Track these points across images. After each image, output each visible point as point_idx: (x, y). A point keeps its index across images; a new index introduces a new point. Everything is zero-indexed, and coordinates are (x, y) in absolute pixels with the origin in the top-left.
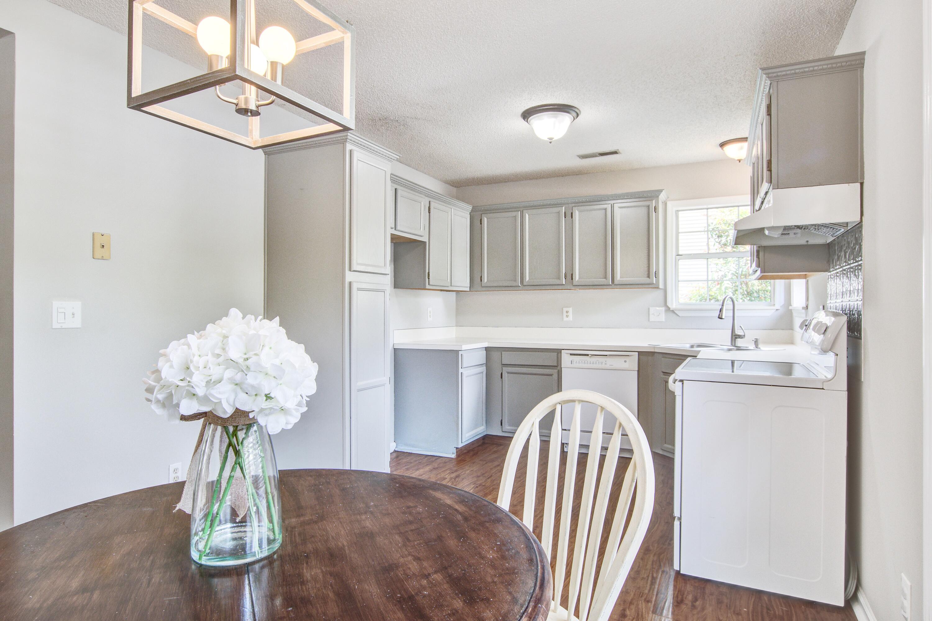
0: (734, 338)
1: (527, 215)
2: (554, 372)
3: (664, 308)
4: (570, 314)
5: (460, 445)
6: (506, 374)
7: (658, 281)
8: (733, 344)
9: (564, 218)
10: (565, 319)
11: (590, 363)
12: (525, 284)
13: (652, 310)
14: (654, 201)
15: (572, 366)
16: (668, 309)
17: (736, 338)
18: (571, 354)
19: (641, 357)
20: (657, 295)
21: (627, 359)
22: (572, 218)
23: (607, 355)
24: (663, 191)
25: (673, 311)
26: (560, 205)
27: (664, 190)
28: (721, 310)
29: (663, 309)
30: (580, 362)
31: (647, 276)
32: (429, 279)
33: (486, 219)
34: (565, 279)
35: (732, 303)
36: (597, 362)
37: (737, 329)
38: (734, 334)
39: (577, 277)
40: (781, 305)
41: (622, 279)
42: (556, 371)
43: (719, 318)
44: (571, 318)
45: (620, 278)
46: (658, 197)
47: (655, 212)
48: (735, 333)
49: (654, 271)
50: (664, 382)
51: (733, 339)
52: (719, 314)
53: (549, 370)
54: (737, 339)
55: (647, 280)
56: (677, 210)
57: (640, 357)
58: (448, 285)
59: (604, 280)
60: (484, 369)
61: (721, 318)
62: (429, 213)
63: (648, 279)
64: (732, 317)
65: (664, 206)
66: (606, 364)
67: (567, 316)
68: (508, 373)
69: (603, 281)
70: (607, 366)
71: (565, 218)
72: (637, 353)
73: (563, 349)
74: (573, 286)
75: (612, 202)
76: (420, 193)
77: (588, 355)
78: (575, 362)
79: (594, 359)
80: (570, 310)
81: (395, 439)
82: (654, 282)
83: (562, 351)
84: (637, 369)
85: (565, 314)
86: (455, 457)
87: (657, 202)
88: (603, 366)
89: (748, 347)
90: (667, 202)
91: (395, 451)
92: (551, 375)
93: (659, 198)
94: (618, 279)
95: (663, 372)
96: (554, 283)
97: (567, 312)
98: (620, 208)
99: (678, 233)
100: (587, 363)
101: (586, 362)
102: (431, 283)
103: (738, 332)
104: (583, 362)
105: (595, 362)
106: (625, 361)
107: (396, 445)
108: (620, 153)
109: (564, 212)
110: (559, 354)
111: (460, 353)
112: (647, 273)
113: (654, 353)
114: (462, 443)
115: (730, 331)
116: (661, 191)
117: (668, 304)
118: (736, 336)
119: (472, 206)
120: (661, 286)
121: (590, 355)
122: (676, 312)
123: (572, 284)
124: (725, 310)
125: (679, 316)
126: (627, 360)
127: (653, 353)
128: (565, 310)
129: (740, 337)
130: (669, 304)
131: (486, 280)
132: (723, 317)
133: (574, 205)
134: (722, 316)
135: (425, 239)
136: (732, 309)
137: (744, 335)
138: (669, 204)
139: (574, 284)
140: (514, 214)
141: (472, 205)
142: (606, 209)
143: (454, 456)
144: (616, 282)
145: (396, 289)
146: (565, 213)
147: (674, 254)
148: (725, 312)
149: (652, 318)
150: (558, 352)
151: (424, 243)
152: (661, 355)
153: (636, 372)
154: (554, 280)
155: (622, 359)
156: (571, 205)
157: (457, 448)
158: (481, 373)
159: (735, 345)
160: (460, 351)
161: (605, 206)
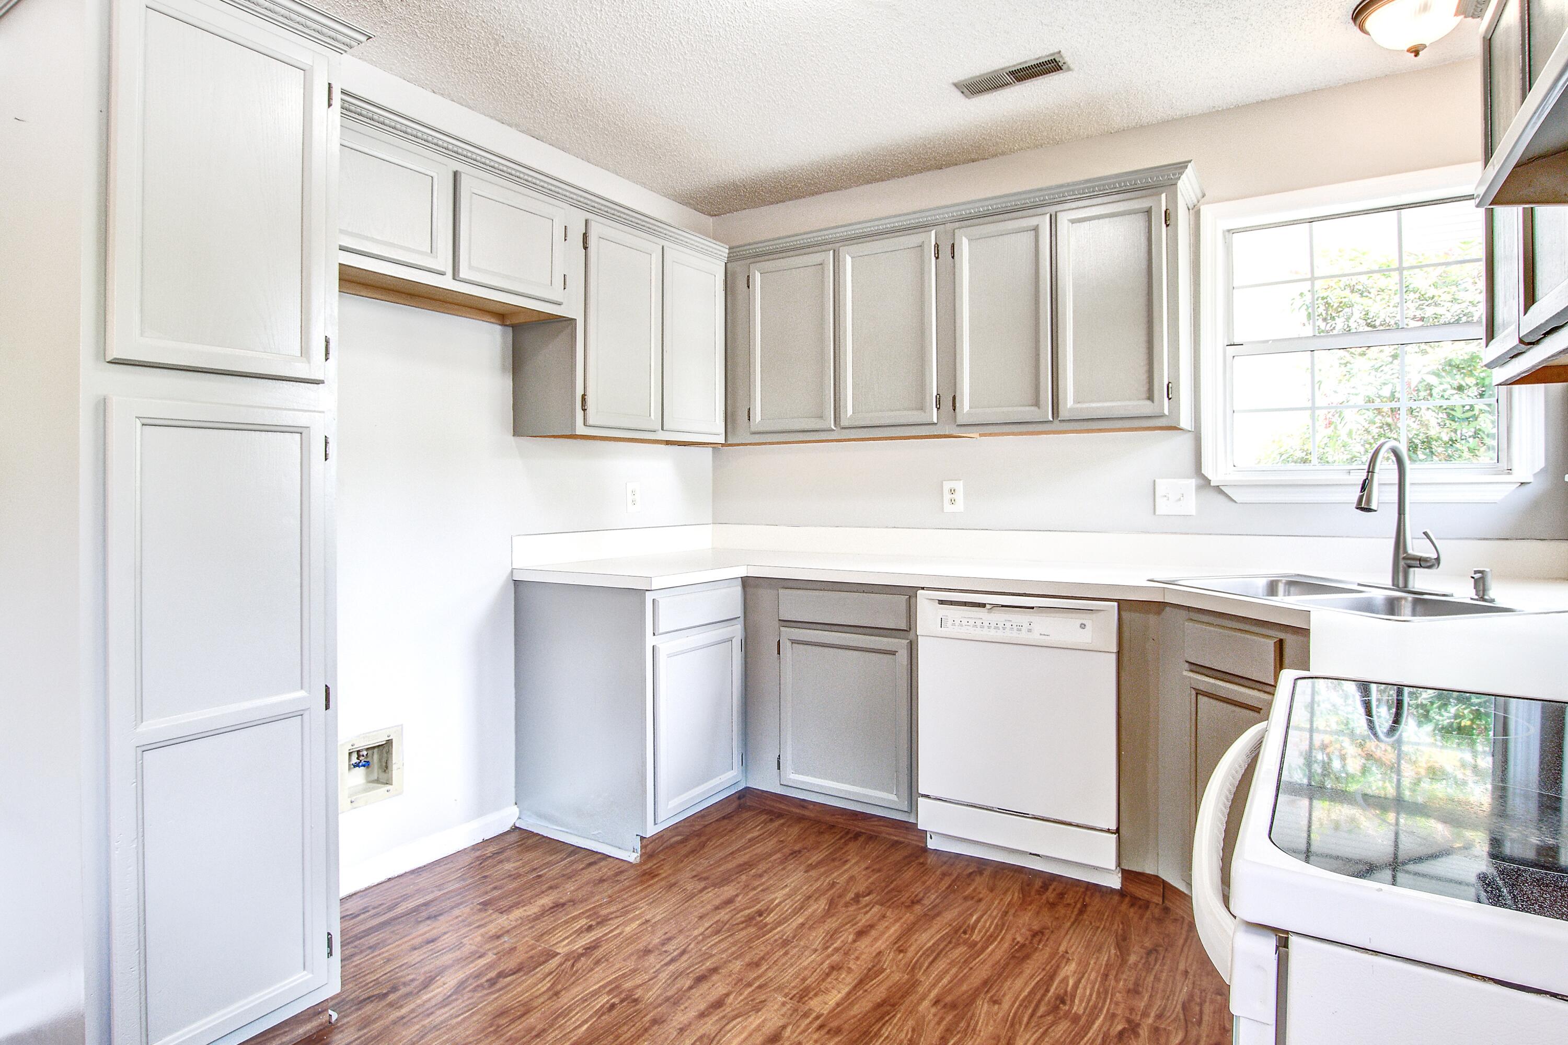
0: (1402, 563)
1: (849, 260)
2: (900, 645)
3: (1194, 480)
4: (959, 496)
5: (651, 831)
6: (789, 644)
7: (1175, 410)
8: (1401, 584)
9: (933, 259)
10: (948, 508)
11: (989, 628)
12: (844, 423)
13: (1163, 486)
14: (1163, 196)
15: (944, 631)
16: (1205, 483)
17: (1410, 567)
18: (941, 602)
19: (1125, 615)
20: (1178, 445)
21: (1087, 619)
22: (953, 257)
23: (1033, 608)
24: (1189, 165)
25: (1218, 489)
26: (925, 227)
27: (1190, 161)
28: (1365, 486)
29: (1193, 482)
30: (964, 622)
31: (1145, 395)
32: (584, 410)
33: (758, 275)
34: (938, 409)
35: (1396, 466)
36: (1008, 625)
37: (1413, 538)
38: (1402, 556)
39: (965, 405)
40: (1537, 470)
41: (1078, 406)
42: (905, 642)
43: (1359, 507)
44: (960, 506)
45: (1076, 401)
46: (1176, 184)
47: (1167, 226)
48: (1405, 551)
49: (1166, 383)
50: (1194, 692)
51: (1401, 569)
52: (1361, 498)
53: (890, 640)
54: (1412, 570)
55: (1146, 408)
56: (1229, 231)
57: (1123, 613)
58: (656, 428)
59: (1033, 408)
60: (737, 630)
61: (1369, 510)
62: (586, 248)
63: (1148, 403)
64: (1396, 506)
65: (1192, 218)
66: (1030, 631)
67: (952, 501)
68: (794, 642)
69: (1029, 413)
70: (1035, 637)
71: (937, 258)
72: (1116, 604)
73: (923, 588)
74: (958, 425)
75: (1053, 209)
76: (552, 194)
77: (984, 605)
78: (950, 622)
79: (999, 617)
80: (959, 486)
81: (517, 796)
82: (1166, 412)
83: (920, 592)
84: (1115, 650)
85: (947, 496)
86: (638, 860)
87: (1173, 199)
88: (1023, 636)
89: (1452, 596)
90: (1202, 208)
91: (515, 828)
92: (893, 653)
93: (1177, 188)
94: (1068, 406)
95: (1187, 662)
96: (911, 421)
97: (952, 491)
98: (1073, 221)
99: (1230, 289)
100: (982, 627)
101: (979, 623)
102: (590, 421)
103: (1417, 547)
104: (972, 622)
105: (1001, 625)
106: (1083, 626)
107: (520, 812)
108: (1069, 69)
109: (933, 243)
110: (913, 600)
111: (649, 597)
112: (1145, 388)
113: (1163, 605)
114: (655, 824)
115: (1391, 543)
116: (1183, 166)
117: (1204, 471)
118: (1409, 562)
119: (728, 247)
120: (1185, 421)
121: (988, 607)
122: (1223, 488)
123: (956, 422)
124: (1380, 484)
125: (1236, 502)
126: (1088, 623)
127: (1159, 607)
128: (947, 486)
129: (1422, 562)
130: (1207, 471)
131: (758, 418)
132: (1374, 506)
133: (957, 224)
134: (1369, 501)
135: (571, 309)
136: (1397, 481)
137: (1438, 560)
138: (1207, 212)
139: (960, 420)
140: (816, 258)
141: (726, 243)
142: (1036, 229)
143: (633, 857)
144: (1064, 414)
145: (518, 439)
146: (937, 246)
147: (1221, 341)
148: (1379, 492)
149: (1163, 507)
150: (910, 593)
151: (572, 321)
152: (1184, 613)
153: (1113, 657)
154: (910, 413)
155: (1074, 622)
156: (949, 226)
157: (642, 838)
158: (724, 641)
159: (1406, 585)
160: (647, 593)
161: (1033, 222)
